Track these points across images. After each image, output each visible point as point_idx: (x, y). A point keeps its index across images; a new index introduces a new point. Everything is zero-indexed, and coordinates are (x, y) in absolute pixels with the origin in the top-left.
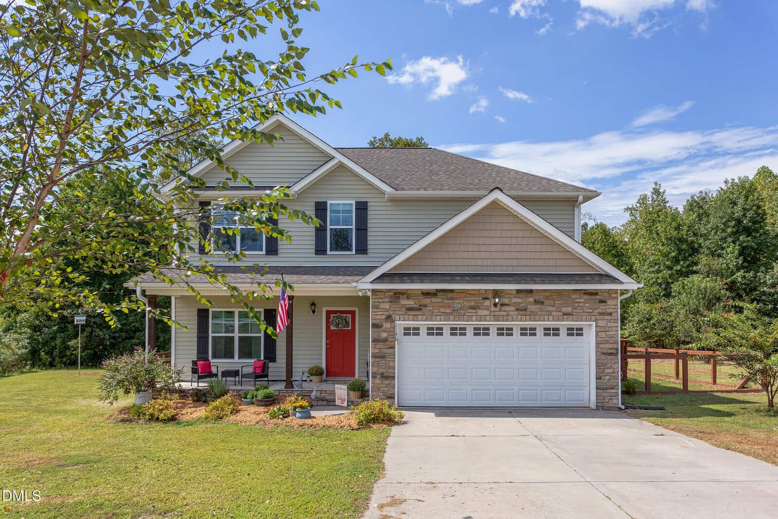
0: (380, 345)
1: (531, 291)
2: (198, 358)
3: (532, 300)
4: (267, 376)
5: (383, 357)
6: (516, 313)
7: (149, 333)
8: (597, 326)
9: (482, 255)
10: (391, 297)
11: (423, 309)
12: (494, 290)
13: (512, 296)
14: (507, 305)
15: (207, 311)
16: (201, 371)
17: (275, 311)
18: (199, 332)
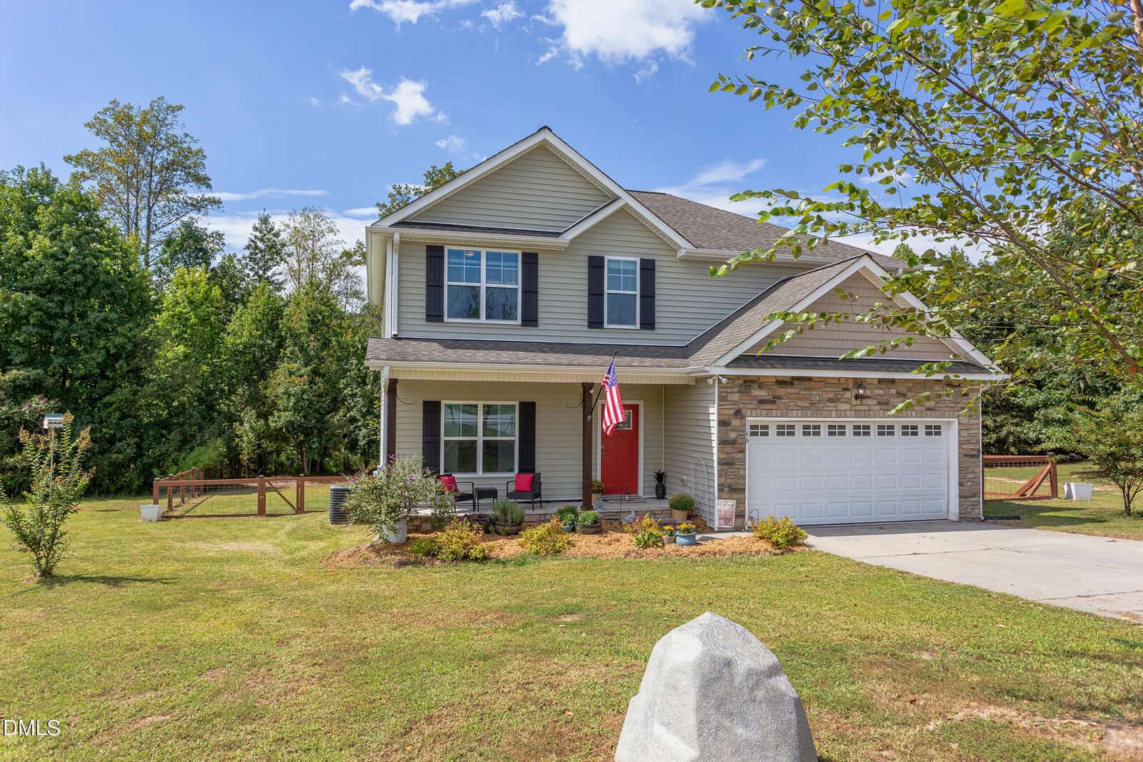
0: (728, 448)
1: (893, 381)
3: (894, 391)
4: (539, 495)
5: (730, 464)
6: (878, 407)
8: (959, 423)
9: (842, 335)
10: (740, 385)
11: (778, 401)
12: (855, 379)
13: (873, 387)
14: (869, 397)
15: (438, 404)
17: (533, 404)
18: (425, 436)
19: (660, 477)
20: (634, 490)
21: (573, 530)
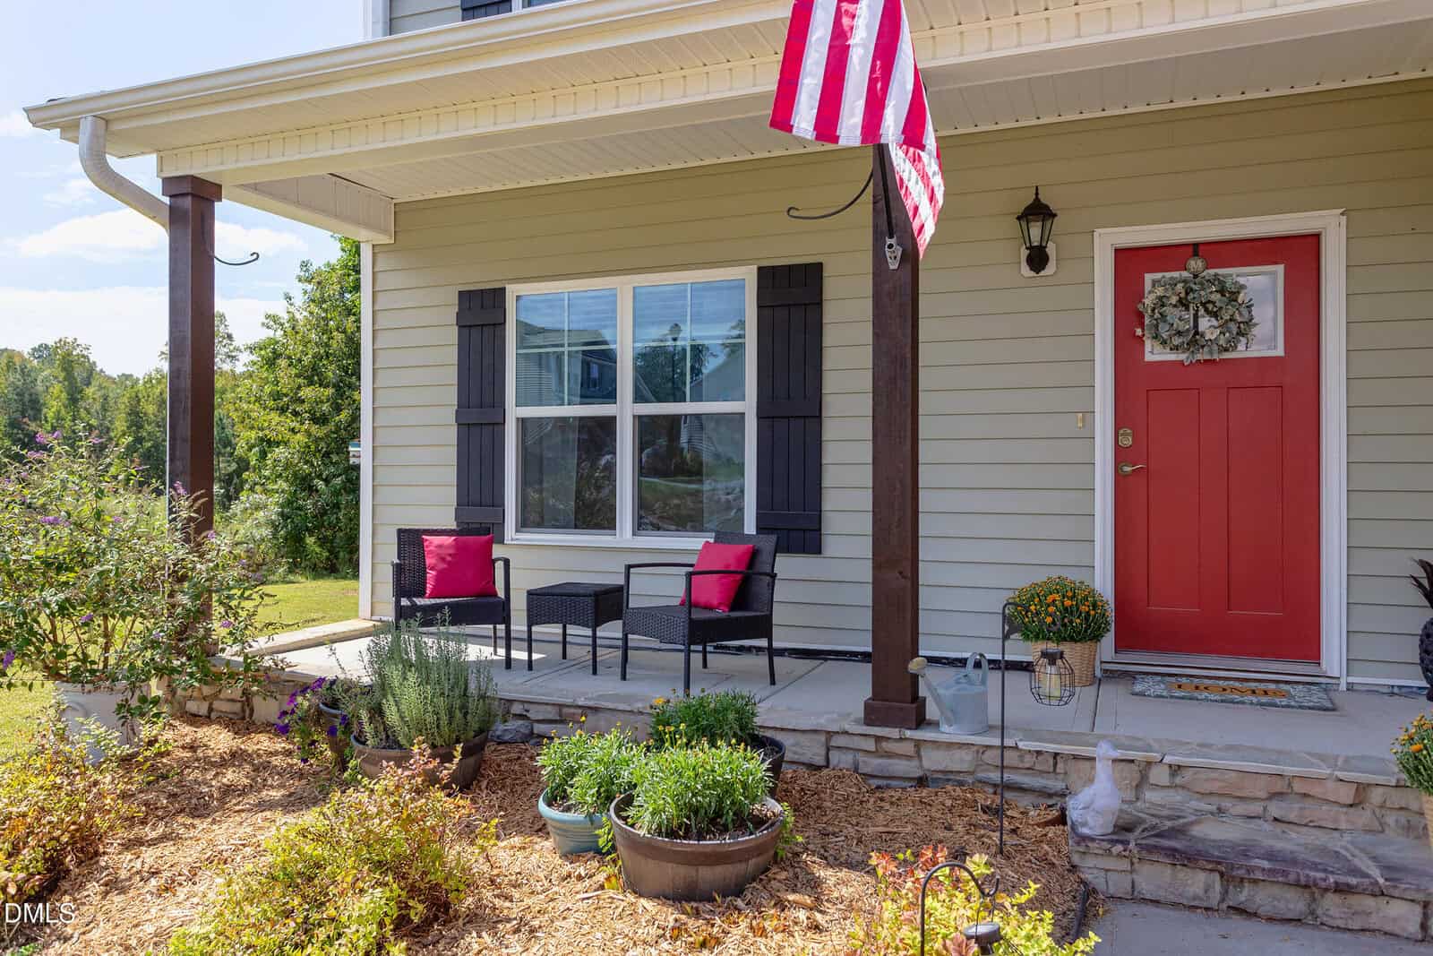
4: (763, 627)
15: (497, 298)
17: (809, 276)
18: (464, 404)
20: (1307, 645)
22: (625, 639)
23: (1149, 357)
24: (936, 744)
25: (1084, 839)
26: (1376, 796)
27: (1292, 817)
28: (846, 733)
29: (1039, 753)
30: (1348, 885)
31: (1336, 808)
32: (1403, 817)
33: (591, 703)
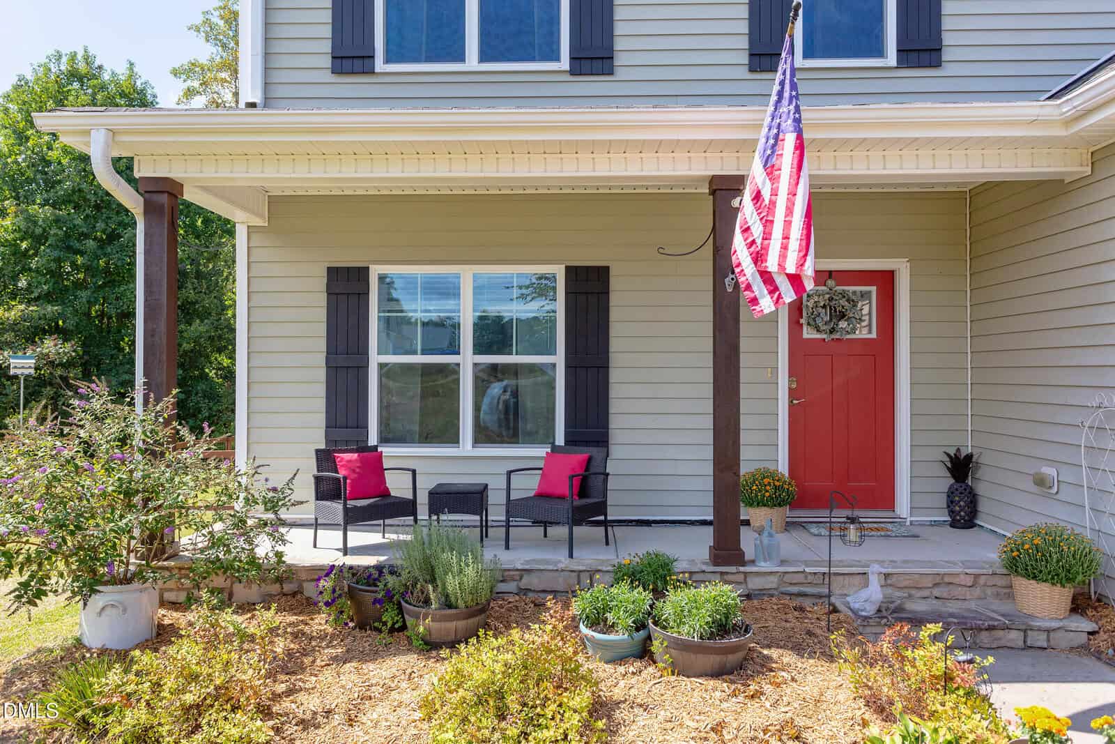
2: (328, 441)
4: (601, 508)
7: (149, 334)
15: (362, 274)
16: (352, 486)
17: (601, 274)
18: (332, 351)
19: (961, 467)
20: (886, 499)
21: (644, 653)
22: (508, 521)
23: (805, 336)
24: (757, 574)
25: (866, 618)
26: (982, 580)
27: (945, 595)
28: (704, 572)
29: (815, 573)
30: (994, 626)
31: (965, 589)
32: (994, 589)
33: (527, 567)
